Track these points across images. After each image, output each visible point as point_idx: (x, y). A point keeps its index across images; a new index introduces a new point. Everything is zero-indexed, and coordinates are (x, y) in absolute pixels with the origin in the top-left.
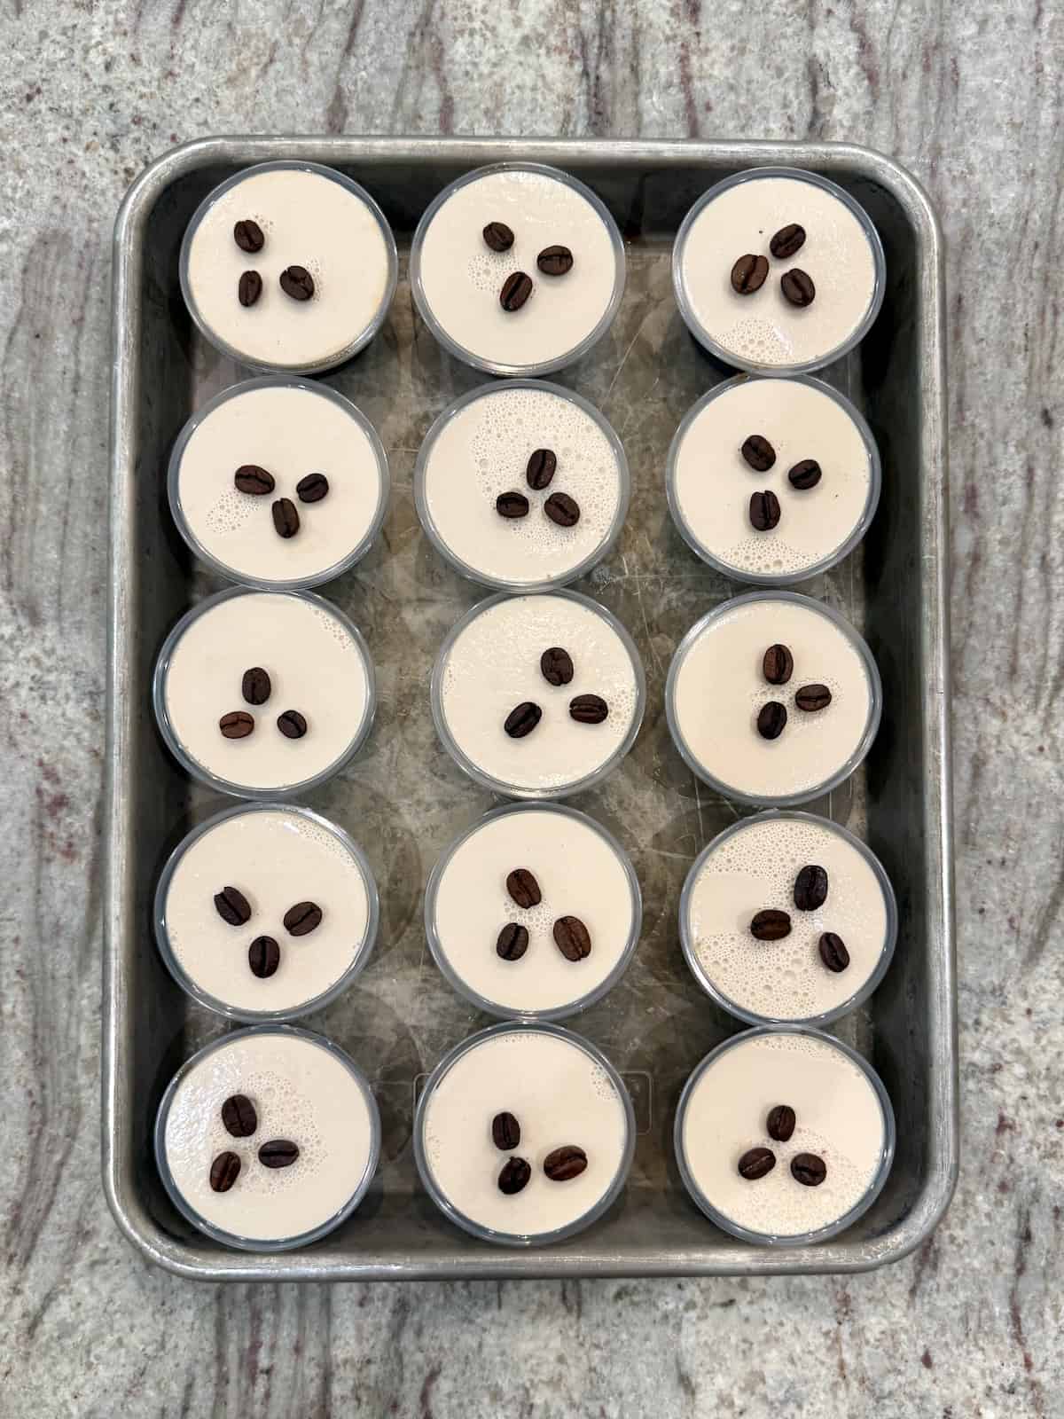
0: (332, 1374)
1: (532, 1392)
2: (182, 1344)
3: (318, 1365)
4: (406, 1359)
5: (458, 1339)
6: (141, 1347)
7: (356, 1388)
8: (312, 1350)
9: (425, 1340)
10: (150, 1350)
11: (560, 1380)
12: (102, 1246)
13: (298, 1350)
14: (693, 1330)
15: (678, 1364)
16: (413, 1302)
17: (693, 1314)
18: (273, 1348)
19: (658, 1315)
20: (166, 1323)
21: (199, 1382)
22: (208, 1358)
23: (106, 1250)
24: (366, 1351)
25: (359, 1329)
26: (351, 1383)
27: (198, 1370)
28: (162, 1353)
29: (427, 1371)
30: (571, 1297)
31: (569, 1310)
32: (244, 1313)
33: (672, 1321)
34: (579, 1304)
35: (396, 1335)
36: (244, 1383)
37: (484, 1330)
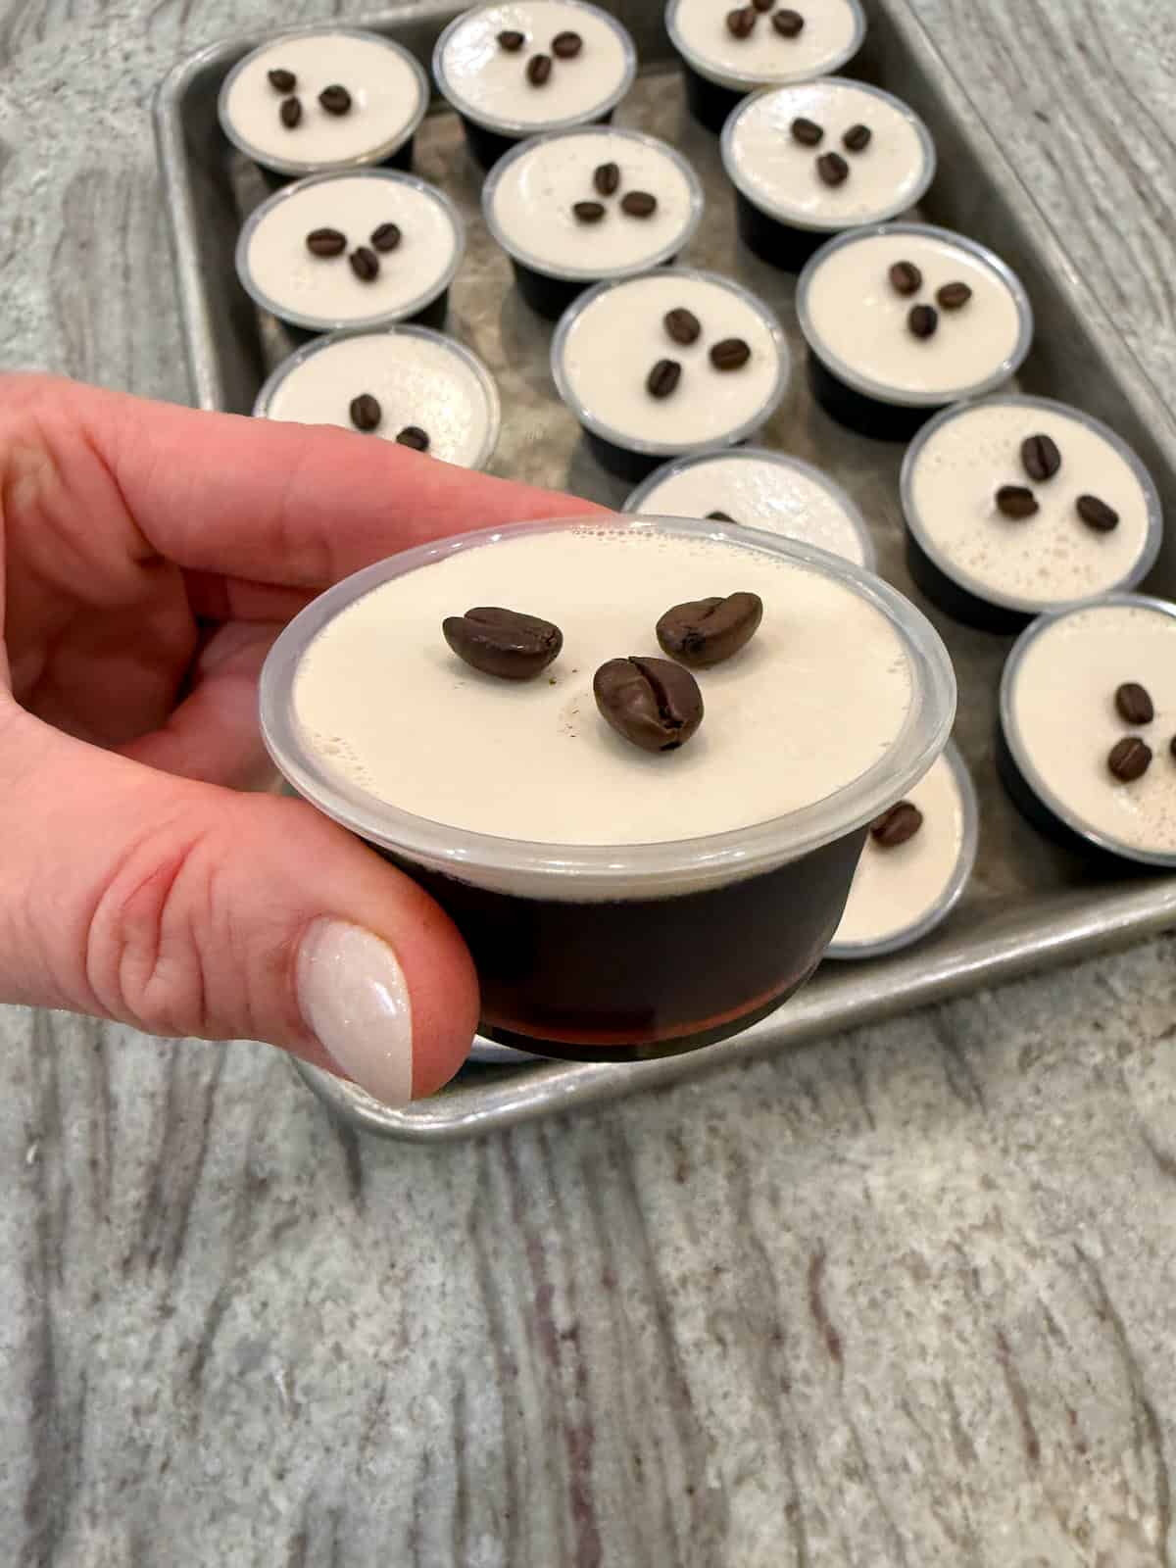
0: (670, 1309)
1: (966, 1248)
2: (433, 1327)
3: (644, 1300)
4: (769, 1245)
5: (832, 1194)
6: (371, 1350)
7: (712, 1321)
8: (629, 1277)
9: (788, 1209)
10: (386, 1352)
11: (998, 1216)
12: (286, 1197)
13: (608, 1282)
14: (1143, 1084)
15: (1149, 1143)
16: (752, 1154)
17: (1132, 1062)
18: (571, 1290)
19: (1089, 1074)
20: (405, 1296)
21: (472, 1386)
22: (480, 1338)
23: (293, 1202)
24: (710, 1253)
25: (689, 1219)
26: (701, 1315)
27: (465, 1363)
28: (405, 1352)
29: (806, 1260)
30: (963, 1082)
31: (968, 1102)
32: (513, 1242)
33: (1111, 1078)
34: (977, 1089)
35: (743, 1216)
36: (543, 1365)
37: (864, 1168)
